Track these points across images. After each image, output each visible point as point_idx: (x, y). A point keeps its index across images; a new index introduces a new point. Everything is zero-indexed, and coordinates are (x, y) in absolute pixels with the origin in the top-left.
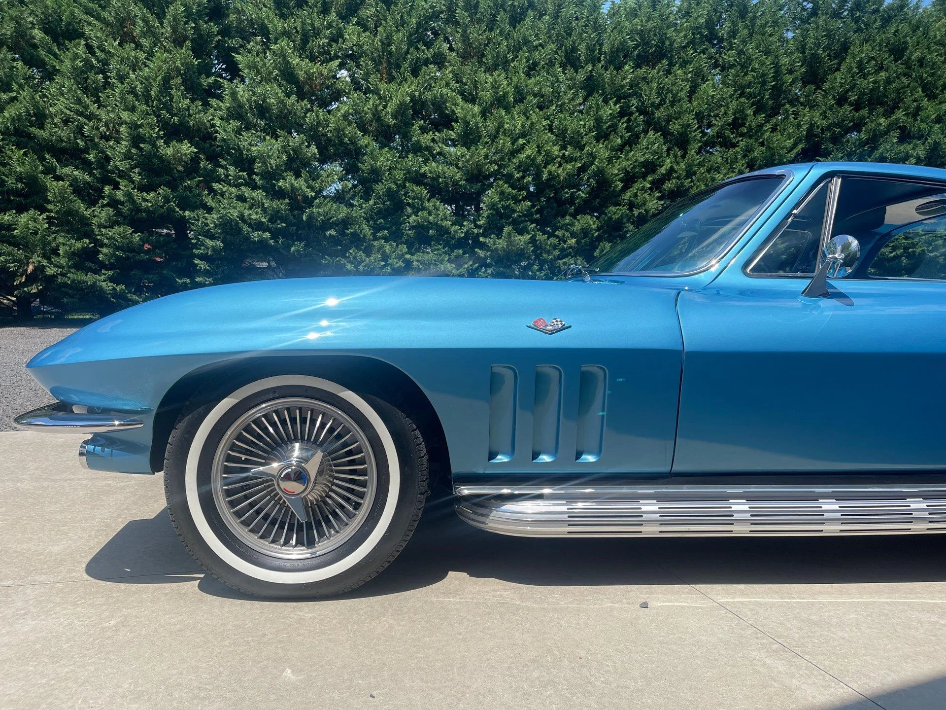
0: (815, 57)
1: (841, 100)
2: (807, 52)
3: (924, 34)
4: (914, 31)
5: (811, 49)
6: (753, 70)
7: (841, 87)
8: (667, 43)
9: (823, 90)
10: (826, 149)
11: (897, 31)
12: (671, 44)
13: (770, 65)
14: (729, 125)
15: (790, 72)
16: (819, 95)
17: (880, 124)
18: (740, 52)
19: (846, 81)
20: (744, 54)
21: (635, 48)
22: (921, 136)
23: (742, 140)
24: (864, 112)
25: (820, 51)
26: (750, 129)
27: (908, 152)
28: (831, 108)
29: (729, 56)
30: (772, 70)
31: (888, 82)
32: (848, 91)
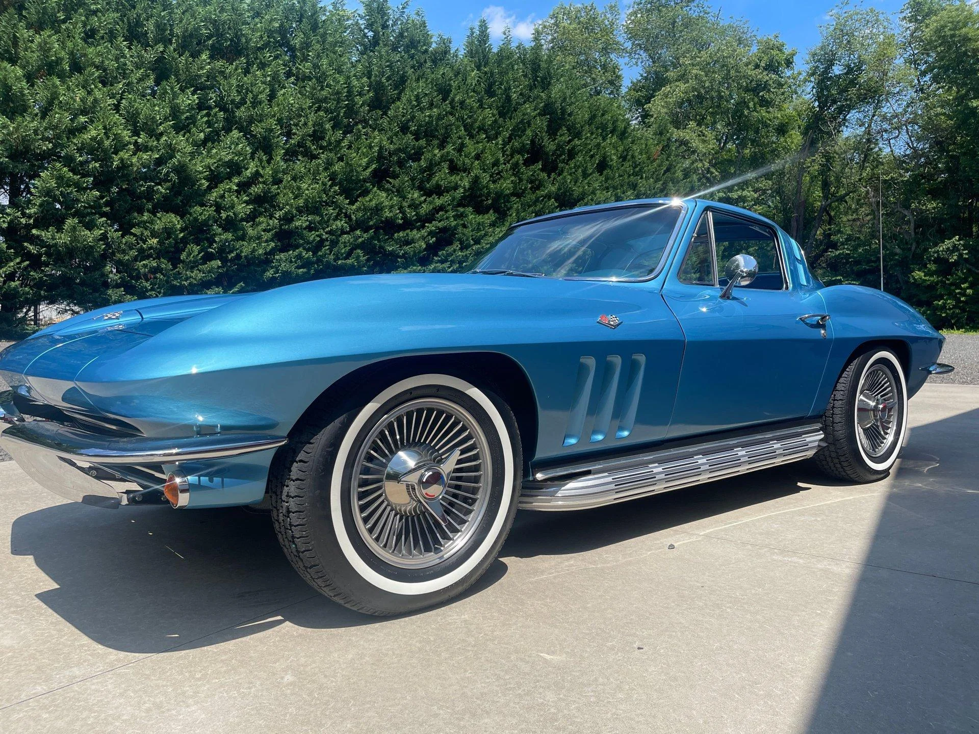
0: (379, 83)
1: (404, 129)
2: (373, 78)
3: (463, 80)
4: (456, 76)
5: (376, 76)
6: (328, 86)
7: (403, 116)
8: (244, 40)
9: (389, 117)
10: (394, 171)
11: (444, 74)
12: (247, 42)
13: (344, 84)
14: (310, 136)
15: (360, 94)
16: (384, 122)
17: (435, 155)
18: (316, 66)
19: (407, 111)
20: (319, 69)
21: (209, 38)
22: (466, 170)
24: (422, 142)
25: (384, 80)
26: (329, 143)
27: (457, 183)
28: (396, 134)
29: (304, 68)
30: (346, 90)
31: (440, 118)
32: (408, 121)
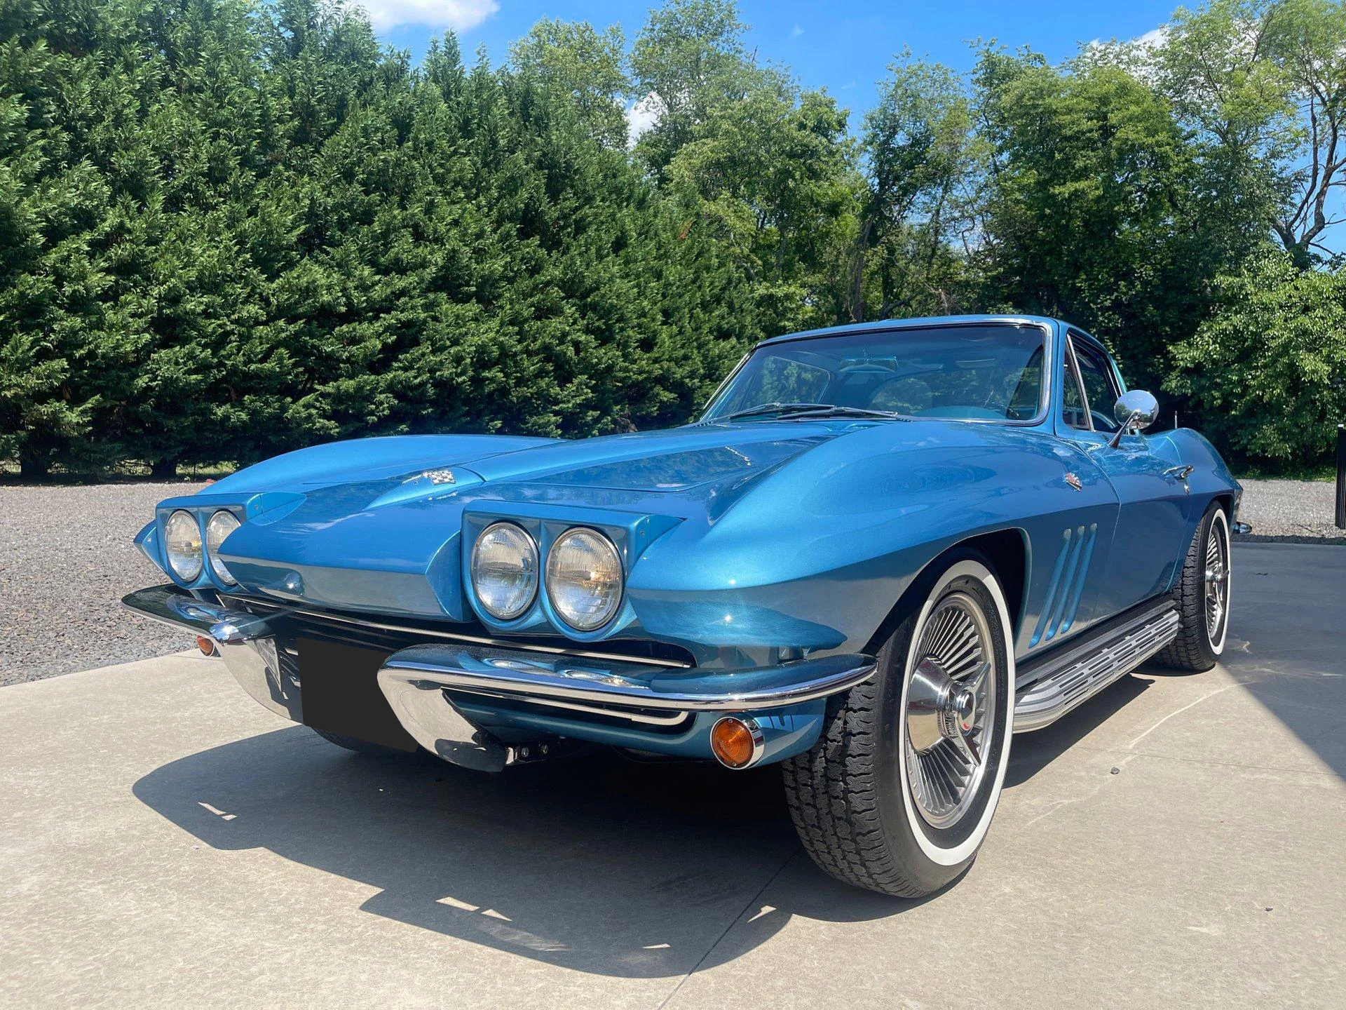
6: (231, 103)
14: (204, 175)
23: (224, 203)
26: (235, 188)
29: (196, 74)
30: (259, 112)
